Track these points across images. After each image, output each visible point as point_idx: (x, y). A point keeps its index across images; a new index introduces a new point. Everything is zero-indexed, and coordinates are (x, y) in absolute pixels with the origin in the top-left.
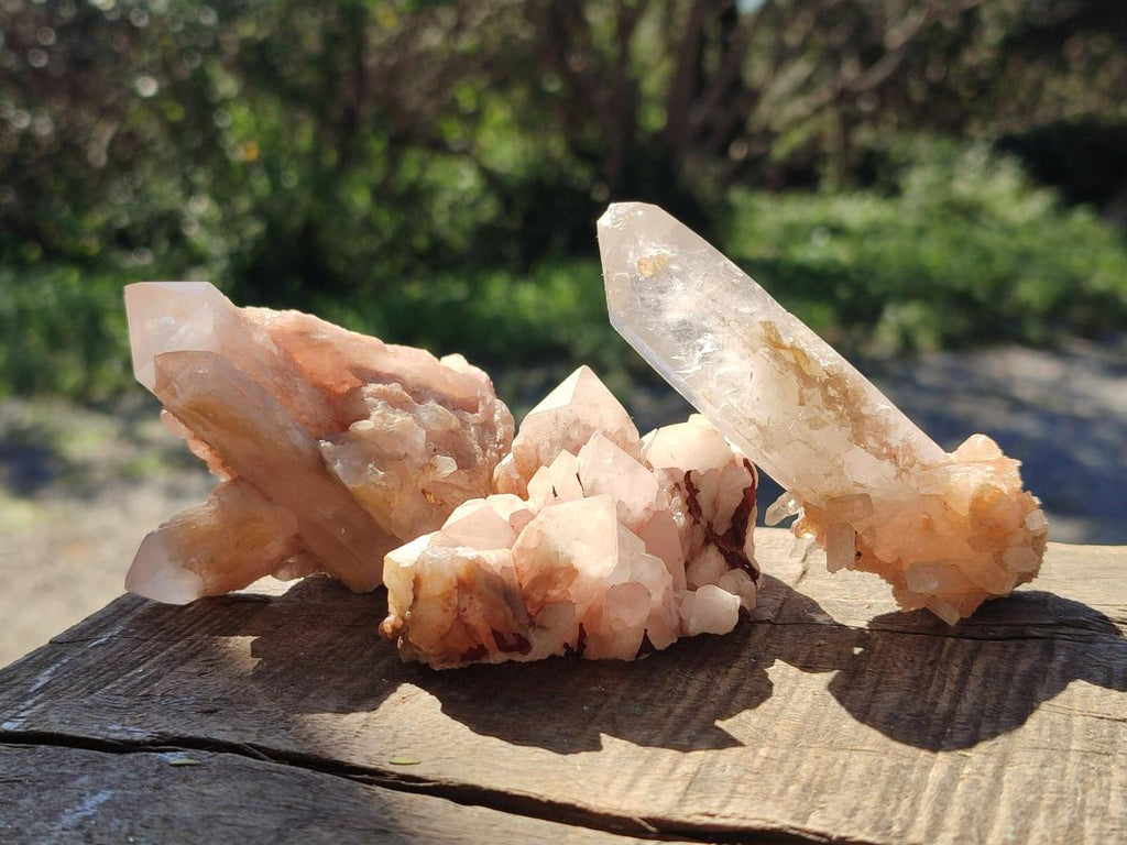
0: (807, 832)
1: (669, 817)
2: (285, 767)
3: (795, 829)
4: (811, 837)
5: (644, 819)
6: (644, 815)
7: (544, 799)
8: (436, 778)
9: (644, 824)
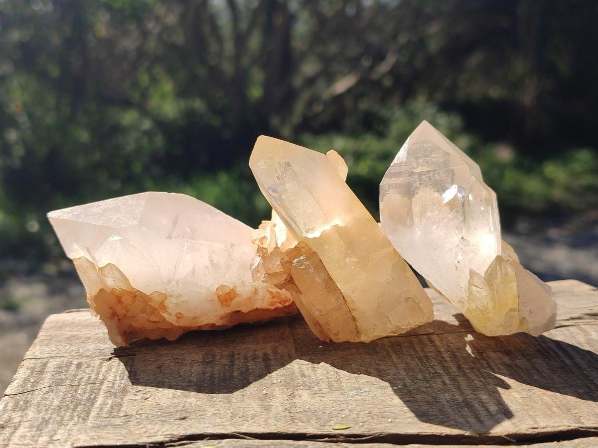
0: (589, 428)
1: (518, 432)
2: (266, 442)
3: (583, 428)
4: (592, 430)
5: (505, 435)
6: (505, 434)
7: (443, 435)
8: (371, 432)
9: (508, 438)
